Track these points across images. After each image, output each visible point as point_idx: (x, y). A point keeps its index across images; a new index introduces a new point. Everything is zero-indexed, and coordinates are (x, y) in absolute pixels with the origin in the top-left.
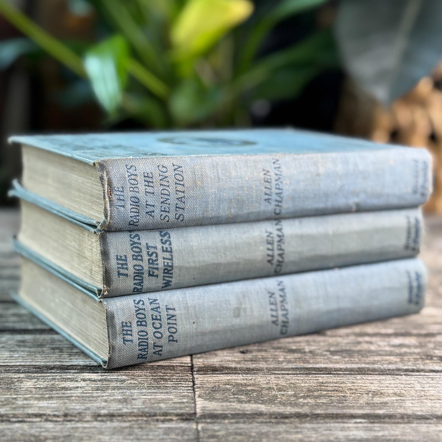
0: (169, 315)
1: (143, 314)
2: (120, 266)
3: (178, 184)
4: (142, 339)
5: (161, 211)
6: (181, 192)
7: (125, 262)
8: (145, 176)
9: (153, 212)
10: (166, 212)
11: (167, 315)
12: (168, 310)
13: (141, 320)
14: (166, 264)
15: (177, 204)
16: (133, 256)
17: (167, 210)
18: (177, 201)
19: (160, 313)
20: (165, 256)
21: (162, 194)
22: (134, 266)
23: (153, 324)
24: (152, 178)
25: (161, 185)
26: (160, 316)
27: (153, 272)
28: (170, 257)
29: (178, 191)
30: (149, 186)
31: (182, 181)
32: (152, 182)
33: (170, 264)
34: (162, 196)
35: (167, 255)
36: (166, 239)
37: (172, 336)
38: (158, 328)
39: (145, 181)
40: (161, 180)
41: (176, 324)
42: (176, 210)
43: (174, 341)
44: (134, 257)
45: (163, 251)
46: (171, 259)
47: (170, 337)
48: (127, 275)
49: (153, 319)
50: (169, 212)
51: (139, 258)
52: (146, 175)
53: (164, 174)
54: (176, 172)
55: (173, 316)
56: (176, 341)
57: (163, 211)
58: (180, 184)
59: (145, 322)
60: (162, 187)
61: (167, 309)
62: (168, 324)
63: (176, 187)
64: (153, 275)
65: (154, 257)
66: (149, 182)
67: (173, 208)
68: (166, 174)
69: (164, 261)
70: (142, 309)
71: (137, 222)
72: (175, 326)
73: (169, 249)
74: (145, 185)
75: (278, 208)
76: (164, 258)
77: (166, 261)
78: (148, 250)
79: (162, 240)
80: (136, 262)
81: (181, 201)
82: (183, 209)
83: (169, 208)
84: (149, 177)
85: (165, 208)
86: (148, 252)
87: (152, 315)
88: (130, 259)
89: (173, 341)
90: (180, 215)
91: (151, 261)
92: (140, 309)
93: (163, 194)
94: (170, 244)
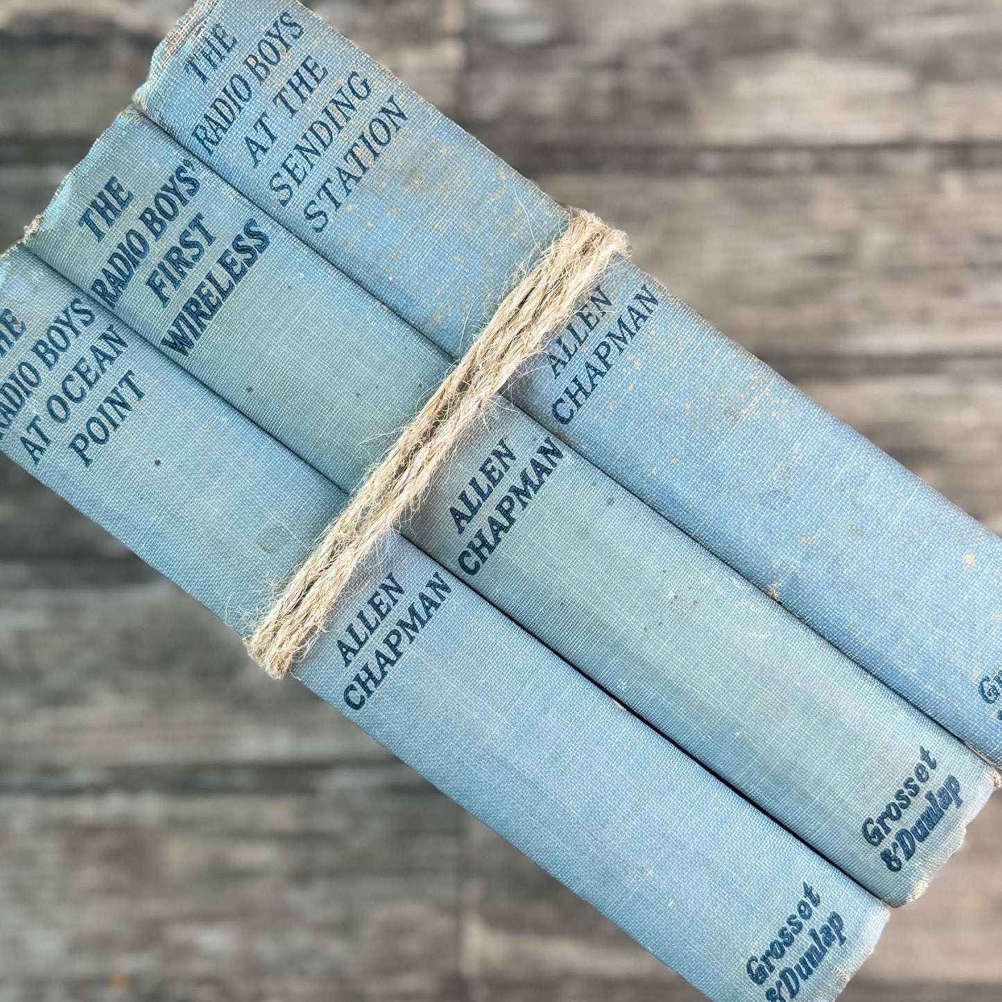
0: (118, 394)
1: (65, 338)
2: (102, 205)
3: (365, 141)
4: (17, 382)
5: (284, 165)
6: (360, 164)
7: (118, 207)
8: (304, 65)
9: (265, 150)
10: (294, 176)
11: (114, 391)
12: (124, 384)
13: (50, 346)
14: (204, 291)
15: (329, 180)
16: (148, 210)
17: (299, 173)
18: (334, 176)
19: (103, 370)
20: (216, 276)
21: (311, 129)
22: (132, 232)
23: (69, 378)
24: (317, 79)
25: (326, 110)
26: (98, 377)
27: (162, 284)
28: (225, 287)
29: (354, 155)
30: (296, 90)
31: (380, 143)
32: (311, 90)
33: (213, 301)
34: (310, 135)
35: (223, 277)
36: (249, 244)
37: (86, 441)
38: (71, 397)
39: (297, 73)
40: (333, 101)
41: (115, 426)
42: (318, 194)
43: (83, 457)
44: (148, 216)
45: (221, 261)
46: (225, 294)
47: (80, 441)
48: (99, 235)
49: (76, 369)
50: (299, 182)
51: (157, 227)
52: (310, 64)
53: (350, 96)
54: (383, 117)
55: (124, 405)
56: (87, 461)
57: (288, 170)
58: (369, 147)
59: (56, 357)
60: (324, 118)
61: (126, 379)
62: (101, 409)
63: (355, 144)
64: (157, 290)
65: (188, 253)
66: (302, 81)
67: (313, 181)
68: (355, 101)
69: (205, 281)
70: (74, 329)
71: (212, 142)
72: (110, 427)
73: (237, 269)
74: (290, 82)
75: (570, 404)
76: (210, 277)
77: (209, 285)
78: (190, 230)
79: (239, 238)
80: (141, 228)
81: (345, 182)
82: (338, 205)
83: (306, 173)
84: (312, 74)
85: (296, 166)
86: (186, 233)
87: (83, 360)
88: (135, 209)
89: (79, 451)
90: (321, 213)
91: (174, 256)
92: (68, 324)
93: (315, 133)
94: (250, 262)
